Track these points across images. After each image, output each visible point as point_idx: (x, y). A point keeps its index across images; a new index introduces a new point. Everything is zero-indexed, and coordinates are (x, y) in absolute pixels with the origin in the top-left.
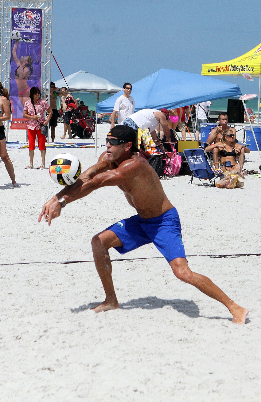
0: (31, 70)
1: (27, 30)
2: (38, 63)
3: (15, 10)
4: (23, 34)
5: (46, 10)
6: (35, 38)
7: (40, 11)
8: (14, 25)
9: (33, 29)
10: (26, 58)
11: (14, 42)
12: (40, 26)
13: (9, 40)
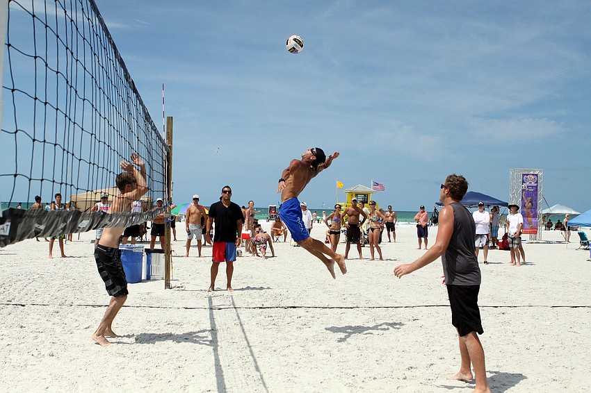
0: (532, 204)
1: (530, 185)
2: (536, 201)
3: (524, 175)
4: (528, 187)
5: (540, 174)
6: (534, 189)
7: (537, 175)
8: (523, 182)
9: (533, 184)
10: (530, 198)
11: (523, 190)
12: (537, 182)
13: (520, 190)
